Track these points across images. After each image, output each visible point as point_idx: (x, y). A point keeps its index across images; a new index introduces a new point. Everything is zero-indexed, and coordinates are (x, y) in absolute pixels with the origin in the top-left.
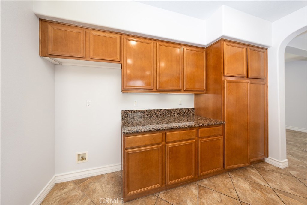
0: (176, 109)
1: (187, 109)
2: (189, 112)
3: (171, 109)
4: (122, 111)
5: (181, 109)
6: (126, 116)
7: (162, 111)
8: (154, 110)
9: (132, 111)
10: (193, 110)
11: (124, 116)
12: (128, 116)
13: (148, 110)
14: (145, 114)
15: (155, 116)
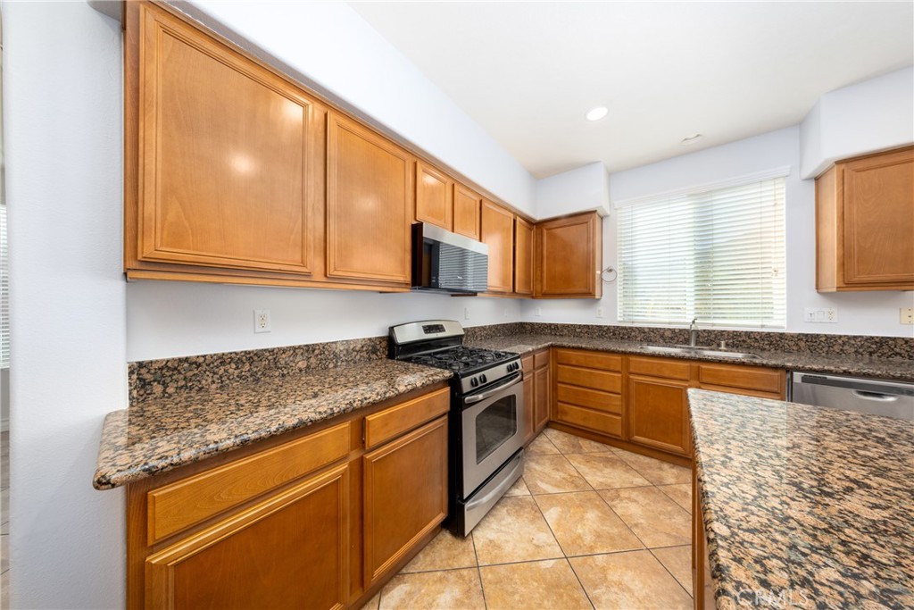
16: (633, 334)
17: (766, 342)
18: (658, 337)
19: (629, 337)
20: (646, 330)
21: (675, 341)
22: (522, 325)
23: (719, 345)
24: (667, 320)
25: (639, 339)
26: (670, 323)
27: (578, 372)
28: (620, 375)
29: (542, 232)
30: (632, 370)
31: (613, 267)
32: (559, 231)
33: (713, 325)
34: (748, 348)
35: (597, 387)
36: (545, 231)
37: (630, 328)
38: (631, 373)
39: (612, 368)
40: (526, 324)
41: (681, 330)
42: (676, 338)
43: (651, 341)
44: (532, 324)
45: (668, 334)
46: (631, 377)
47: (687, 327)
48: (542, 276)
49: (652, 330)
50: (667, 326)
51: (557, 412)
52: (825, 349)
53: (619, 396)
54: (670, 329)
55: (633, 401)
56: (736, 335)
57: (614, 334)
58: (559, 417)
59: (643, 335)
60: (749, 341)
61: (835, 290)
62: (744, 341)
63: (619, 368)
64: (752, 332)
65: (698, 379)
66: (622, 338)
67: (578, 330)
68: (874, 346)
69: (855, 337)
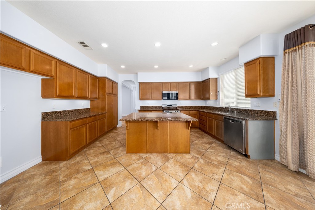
0: (81, 109)
1: (87, 108)
2: (88, 111)
3: (78, 109)
4: (42, 113)
5: (84, 109)
6: (47, 116)
7: (73, 111)
8: (68, 110)
9: (52, 112)
10: (90, 109)
11: (44, 117)
12: (48, 116)
13: (64, 111)
14: (62, 114)
15: (68, 114)
16: (222, 109)
34: (242, 113)
46: (207, 118)
59: (224, 109)
67: (213, 108)
68: (266, 114)
69: (263, 111)
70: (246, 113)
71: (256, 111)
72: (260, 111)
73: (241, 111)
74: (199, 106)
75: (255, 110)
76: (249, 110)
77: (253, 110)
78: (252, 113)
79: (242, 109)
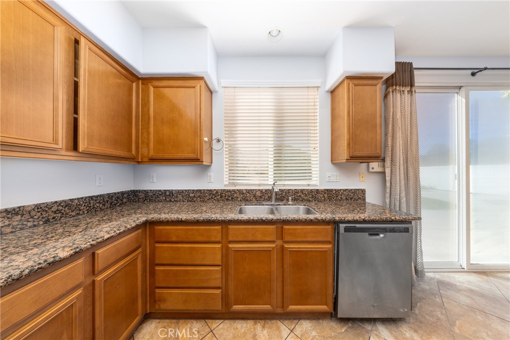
16: (235, 195)
17: (311, 196)
18: (252, 197)
19: (232, 198)
20: (245, 192)
21: (263, 199)
22: (135, 193)
23: (288, 200)
24: (257, 182)
25: (239, 199)
26: (259, 185)
27: (178, 248)
28: (219, 246)
29: (148, 88)
30: (231, 239)
31: (221, 138)
32: (167, 91)
33: (284, 185)
34: (302, 200)
35: (199, 263)
36: (152, 89)
37: (234, 191)
38: (231, 242)
39: (213, 239)
40: (140, 191)
41: (266, 190)
42: (263, 197)
43: (247, 200)
44: (146, 192)
45: (258, 194)
46: (230, 246)
47: (270, 188)
48: (148, 139)
49: (248, 191)
50: (257, 188)
51: (155, 301)
52: (335, 198)
53: (219, 268)
54: (259, 190)
55: (232, 271)
56: (296, 192)
57: (221, 197)
58: (157, 306)
59: (242, 195)
60: (302, 196)
61: (345, 161)
62: (300, 196)
63: (219, 239)
64: (304, 190)
65: (282, 239)
66: (227, 199)
67: (191, 195)
68: (352, 195)
69: (346, 190)
70: (312, 197)
71: (334, 192)
72: (341, 190)
73: (300, 194)
74: (110, 196)
75: (331, 190)
76: (317, 190)
77: (327, 190)
78: (326, 196)
79: (302, 191)
